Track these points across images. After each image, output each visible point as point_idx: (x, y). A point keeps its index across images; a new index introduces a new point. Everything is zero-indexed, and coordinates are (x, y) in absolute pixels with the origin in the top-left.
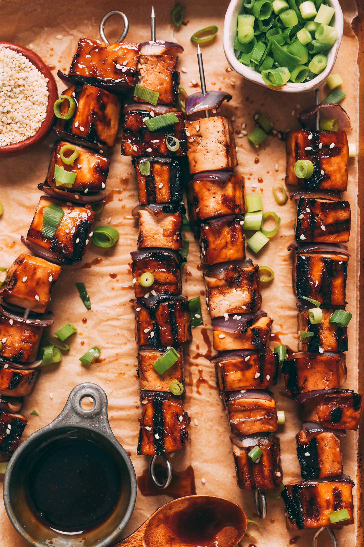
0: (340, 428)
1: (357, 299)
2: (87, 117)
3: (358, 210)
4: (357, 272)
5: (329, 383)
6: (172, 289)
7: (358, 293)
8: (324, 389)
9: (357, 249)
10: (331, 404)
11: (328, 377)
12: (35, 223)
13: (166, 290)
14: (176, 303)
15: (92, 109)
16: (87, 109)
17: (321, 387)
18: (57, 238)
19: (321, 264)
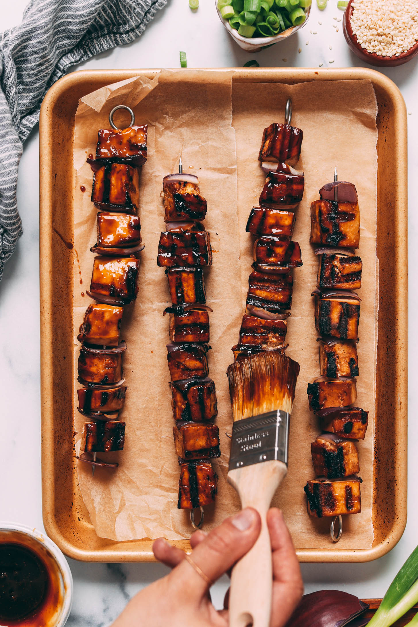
0: (350, 437)
1: (376, 329)
2: (122, 189)
3: (377, 260)
4: (376, 308)
5: (343, 402)
6: (200, 373)
7: (377, 324)
8: (339, 407)
9: (377, 290)
10: (345, 419)
11: (342, 397)
12: (95, 278)
13: (195, 374)
14: (204, 388)
15: (125, 182)
16: (120, 183)
17: (337, 405)
18: (114, 285)
19: (339, 307)
